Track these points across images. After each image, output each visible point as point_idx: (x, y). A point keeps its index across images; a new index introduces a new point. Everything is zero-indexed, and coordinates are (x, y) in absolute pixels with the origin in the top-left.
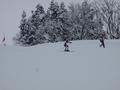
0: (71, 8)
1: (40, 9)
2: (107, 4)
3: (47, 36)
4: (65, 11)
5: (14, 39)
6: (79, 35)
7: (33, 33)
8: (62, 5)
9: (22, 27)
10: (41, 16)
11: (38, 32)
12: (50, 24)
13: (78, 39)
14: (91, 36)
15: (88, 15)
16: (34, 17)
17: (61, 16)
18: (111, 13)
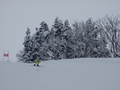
0: (75, 25)
1: (44, 26)
2: (111, 23)
3: (50, 53)
4: (69, 28)
5: (18, 55)
6: (83, 53)
7: (36, 50)
8: (66, 23)
9: (26, 43)
10: (45, 33)
11: (42, 49)
12: (54, 42)
13: (81, 56)
14: (94, 55)
15: (92, 33)
16: (38, 34)
17: (65, 34)
18: (115, 31)
